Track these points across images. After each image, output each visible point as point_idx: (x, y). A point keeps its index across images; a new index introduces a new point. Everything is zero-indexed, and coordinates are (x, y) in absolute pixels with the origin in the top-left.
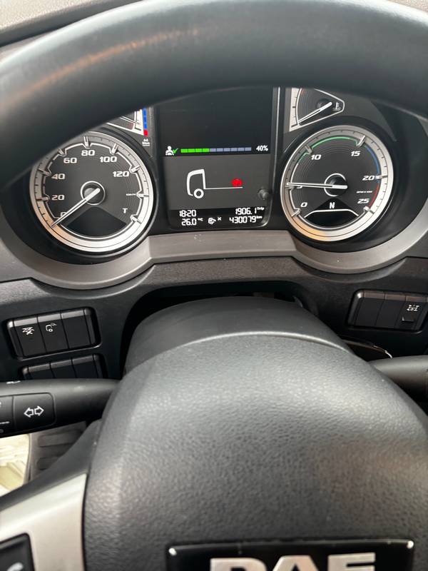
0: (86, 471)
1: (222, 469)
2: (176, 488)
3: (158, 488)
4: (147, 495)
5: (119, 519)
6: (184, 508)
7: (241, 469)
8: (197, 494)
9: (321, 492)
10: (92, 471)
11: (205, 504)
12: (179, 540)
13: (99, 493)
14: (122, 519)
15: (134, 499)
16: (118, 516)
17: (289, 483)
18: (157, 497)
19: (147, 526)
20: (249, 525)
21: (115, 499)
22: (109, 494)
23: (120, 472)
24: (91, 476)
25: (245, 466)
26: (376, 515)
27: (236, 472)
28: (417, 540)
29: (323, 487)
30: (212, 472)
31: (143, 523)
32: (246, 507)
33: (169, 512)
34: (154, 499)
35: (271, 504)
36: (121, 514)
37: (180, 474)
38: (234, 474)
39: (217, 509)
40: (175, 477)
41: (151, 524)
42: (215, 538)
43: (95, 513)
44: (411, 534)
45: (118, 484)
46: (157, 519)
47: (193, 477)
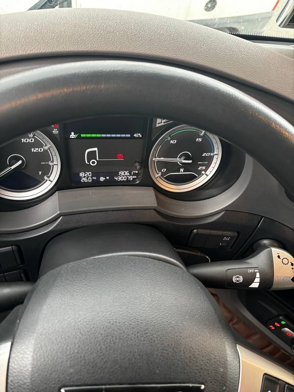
0: (11, 340)
1: (97, 341)
2: (68, 353)
3: (57, 353)
4: (49, 357)
5: (31, 371)
6: (72, 365)
7: (109, 341)
8: (81, 357)
9: (155, 356)
10: (15, 340)
11: (85, 363)
12: (67, 384)
13: (19, 354)
14: (33, 371)
15: (41, 359)
16: (30, 369)
17: (136, 350)
18: (55, 358)
19: (48, 375)
20: (110, 375)
21: (29, 359)
22: (25, 355)
23: (33, 342)
24: (14, 343)
25: (111, 339)
26: (185, 369)
27: (106, 343)
28: (207, 384)
29: (156, 353)
30: (91, 343)
31: (45, 374)
32: (110, 365)
33: (62, 367)
34: (54, 359)
35: (125, 363)
36: (33, 368)
37: (71, 344)
38: (104, 344)
39: (92, 366)
40: (68, 346)
41: (51, 374)
42: (89, 383)
43: (16, 367)
44: (204, 381)
45: (31, 349)
46: (54, 371)
47: (79, 346)
